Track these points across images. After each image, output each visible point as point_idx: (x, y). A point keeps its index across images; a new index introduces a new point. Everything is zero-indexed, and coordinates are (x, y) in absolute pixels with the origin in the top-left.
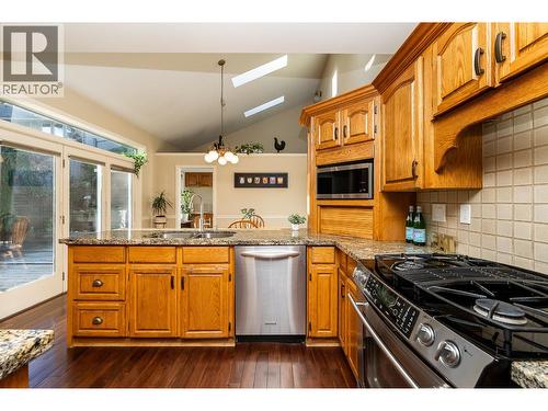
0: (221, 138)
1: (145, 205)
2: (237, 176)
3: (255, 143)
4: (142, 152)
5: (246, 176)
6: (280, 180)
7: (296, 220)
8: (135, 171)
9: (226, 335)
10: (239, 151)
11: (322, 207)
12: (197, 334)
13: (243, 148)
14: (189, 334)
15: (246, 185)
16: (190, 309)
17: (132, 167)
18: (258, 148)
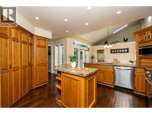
0: (107, 41)
1: (90, 57)
2: (111, 50)
3: (117, 41)
4: (89, 47)
5: (114, 50)
6: (126, 51)
7: (131, 62)
8: (88, 51)
9: (112, 84)
10: (112, 43)
11: (140, 58)
12: (105, 83)
13: (113, 42)
14: (104, 82)
15: (114, 52)
16: (104, 78)
17: (87, 50)
18: (118, 42)
